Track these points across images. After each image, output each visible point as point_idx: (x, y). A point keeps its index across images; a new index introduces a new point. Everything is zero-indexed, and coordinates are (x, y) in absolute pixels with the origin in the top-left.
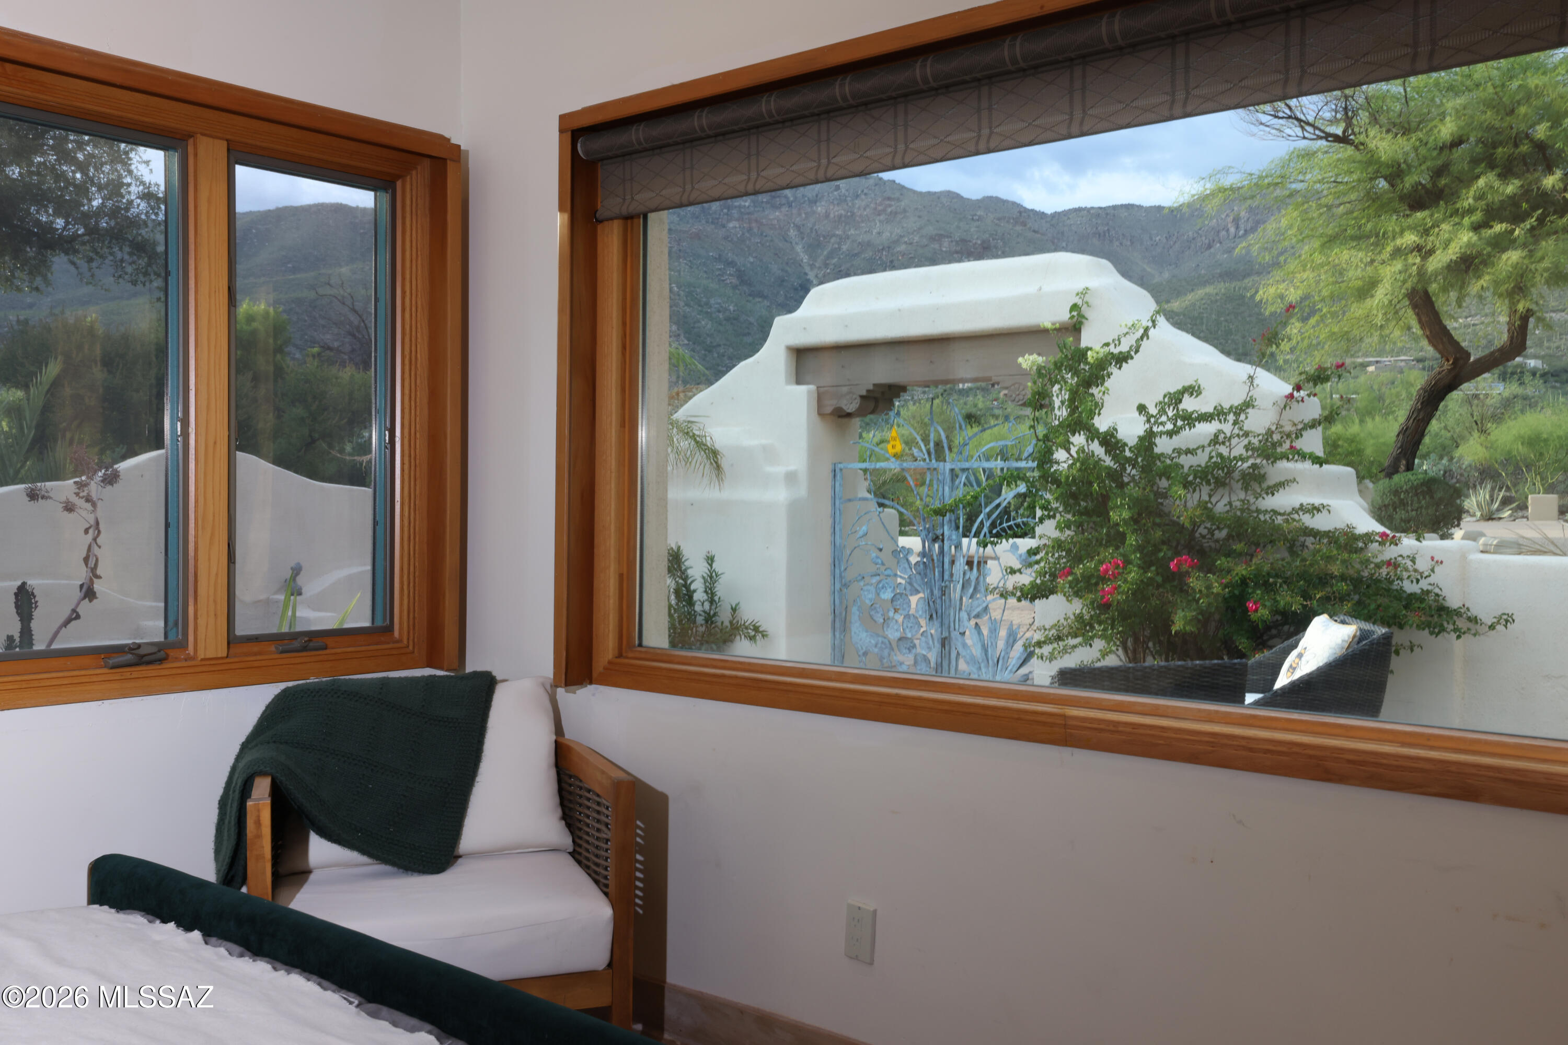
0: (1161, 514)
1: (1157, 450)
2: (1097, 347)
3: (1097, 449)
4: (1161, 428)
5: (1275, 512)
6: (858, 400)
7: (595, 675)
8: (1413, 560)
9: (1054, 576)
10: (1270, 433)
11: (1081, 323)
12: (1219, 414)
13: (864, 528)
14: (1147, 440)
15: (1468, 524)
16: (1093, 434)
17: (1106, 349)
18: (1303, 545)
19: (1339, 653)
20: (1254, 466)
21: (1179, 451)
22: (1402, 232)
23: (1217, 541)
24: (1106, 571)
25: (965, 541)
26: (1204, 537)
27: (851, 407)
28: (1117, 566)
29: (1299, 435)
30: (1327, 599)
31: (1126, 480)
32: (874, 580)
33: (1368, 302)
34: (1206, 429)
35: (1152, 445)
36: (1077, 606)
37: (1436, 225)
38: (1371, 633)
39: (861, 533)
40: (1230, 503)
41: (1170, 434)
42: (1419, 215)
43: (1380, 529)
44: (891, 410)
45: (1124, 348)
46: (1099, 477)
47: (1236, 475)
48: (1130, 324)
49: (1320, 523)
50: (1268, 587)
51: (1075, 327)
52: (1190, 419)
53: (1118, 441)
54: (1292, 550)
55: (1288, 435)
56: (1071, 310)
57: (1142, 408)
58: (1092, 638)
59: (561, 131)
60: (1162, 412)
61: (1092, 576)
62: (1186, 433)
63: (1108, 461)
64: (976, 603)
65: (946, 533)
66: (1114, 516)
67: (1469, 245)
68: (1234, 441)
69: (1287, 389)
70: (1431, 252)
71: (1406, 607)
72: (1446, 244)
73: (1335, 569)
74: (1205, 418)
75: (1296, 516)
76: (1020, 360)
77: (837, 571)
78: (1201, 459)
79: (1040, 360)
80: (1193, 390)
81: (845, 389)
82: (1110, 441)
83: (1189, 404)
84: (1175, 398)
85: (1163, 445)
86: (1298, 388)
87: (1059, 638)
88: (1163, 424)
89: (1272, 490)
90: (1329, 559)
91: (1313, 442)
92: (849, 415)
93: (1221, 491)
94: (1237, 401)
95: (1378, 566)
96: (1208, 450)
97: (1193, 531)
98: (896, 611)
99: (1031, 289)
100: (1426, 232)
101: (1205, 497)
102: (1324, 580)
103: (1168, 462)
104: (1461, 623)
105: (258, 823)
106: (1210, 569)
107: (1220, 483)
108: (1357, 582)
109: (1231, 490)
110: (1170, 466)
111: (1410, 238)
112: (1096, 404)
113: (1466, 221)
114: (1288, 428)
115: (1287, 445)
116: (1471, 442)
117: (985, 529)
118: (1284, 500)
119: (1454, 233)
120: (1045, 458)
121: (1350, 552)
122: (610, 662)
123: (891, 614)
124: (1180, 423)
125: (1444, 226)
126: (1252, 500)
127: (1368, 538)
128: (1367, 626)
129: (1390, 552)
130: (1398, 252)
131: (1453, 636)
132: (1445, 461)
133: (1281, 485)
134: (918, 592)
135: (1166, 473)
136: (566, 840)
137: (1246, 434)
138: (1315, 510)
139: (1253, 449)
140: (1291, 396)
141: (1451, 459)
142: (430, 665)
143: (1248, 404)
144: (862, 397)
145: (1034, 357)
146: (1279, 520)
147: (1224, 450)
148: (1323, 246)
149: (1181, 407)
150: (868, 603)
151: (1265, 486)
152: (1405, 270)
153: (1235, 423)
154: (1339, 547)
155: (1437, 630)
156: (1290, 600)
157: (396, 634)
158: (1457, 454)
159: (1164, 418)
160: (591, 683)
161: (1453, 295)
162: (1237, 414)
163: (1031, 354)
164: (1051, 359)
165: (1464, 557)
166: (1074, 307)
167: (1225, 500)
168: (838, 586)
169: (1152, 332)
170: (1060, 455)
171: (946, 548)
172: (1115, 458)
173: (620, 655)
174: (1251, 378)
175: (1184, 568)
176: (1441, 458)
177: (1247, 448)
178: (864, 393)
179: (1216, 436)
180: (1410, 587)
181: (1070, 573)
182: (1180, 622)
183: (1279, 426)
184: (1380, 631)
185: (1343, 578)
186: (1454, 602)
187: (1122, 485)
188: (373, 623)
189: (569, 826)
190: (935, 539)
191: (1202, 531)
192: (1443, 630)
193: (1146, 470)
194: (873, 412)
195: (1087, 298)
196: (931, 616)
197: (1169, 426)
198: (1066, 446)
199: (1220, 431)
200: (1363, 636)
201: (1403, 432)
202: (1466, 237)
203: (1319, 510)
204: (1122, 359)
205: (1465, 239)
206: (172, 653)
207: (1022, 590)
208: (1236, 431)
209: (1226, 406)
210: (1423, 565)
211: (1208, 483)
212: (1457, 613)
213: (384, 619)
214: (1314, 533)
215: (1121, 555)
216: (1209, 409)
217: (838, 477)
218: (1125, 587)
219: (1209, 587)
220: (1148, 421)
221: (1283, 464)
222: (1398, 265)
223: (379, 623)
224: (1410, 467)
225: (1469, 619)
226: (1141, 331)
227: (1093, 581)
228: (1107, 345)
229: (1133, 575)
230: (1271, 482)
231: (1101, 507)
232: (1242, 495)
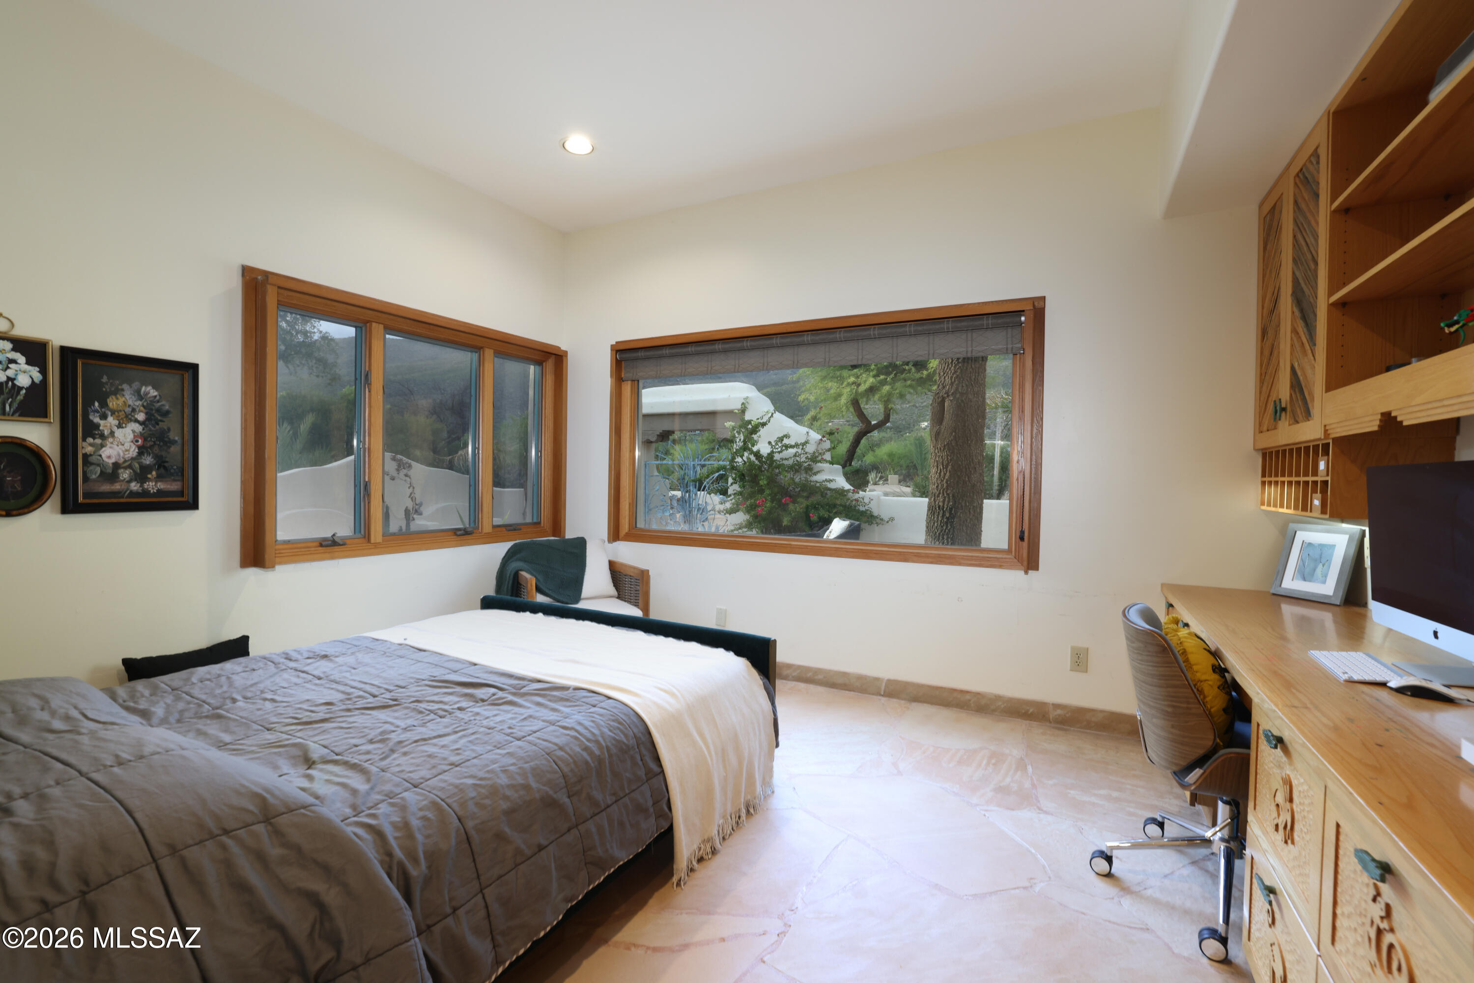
0: (776, 482)
1: (775, 458)
2: (755, 419)
3: (753, 458)
4: (777, 450)
5: (817, 482)
6: (656, 437)
7: (620, 537)
8: (863, 499)
9: (737, 505)
10: (814, 453)
11: (745, 410)
12: (796, 445)
13: (658, 487)
14: (771, 455)
15: (870, 487)
16: (752, 452)
17: (758, 421)
18: (826, 494)
19: (844, 531)
20: (809, 465)
21: (782, 459)
22: (849, 376)
23: (796, 492)
24: (759, 503)
25: (699, 492)
26: (791, 491)
27: (653, 439)
28: (763, 501)
29: (824, 453)
30: (836, 513)
31: (763, 469)
32: (662, 508)
33: (837, 403)
34: (792, 451)
35: (773, 457)
36: (747, 517)
37: (861, 375)
38: (854, 523)
39: (656, 489)
40: (800, 478)
41: (779, 452)
42: (855, 370)
43: (852, 488)
44: (669, 440)
45: (764, 420)
46: (755, 468)
47: (803, 468)
48: (766, 411)
49: (832, 486)
50: (816, 508)
51: (743, 411)
52: (787, 447)
53: (761, 455)
54: (822, 496)
55: (820, 454)
56: (742, 405)
57: (770, 443)
58: (752, 528)
59: (611, 350)
60: (777, 444)
61: (752, 505)
62: (785, 452)
63: (757, 462)
64: (703, 516)
65: (691, 489)
66: (761, 483)
67: (872, 383)
68: (802, 456)
69: (820, 437)
70: (859, 385)
71: (861, 515)
72: (865, 382)
73: (838, 502)
74: (792, 447)
75: (824, 483)
76: (726, 424)
77: (647, 505)
78: (790, 462)
79: (733, 424)
80: (787, 436)
81: (650, 432)
82: (757, 455)
83: (786, 441)
84: (781, 439)
85: (777, 457)
86: (824, 437)
87: (740, 528)
88: (777, 449)
89: (816, 474)
90: (836, 498)
91: (828, 456)
92: (652, 442)
93: (797, 474)
94: (803, 441)
95: (852, 501)
96: (793, 459)
97: (788, 488)
98: (671, 520)
99: (726, 396)
100: (858, 377)
101: (792, 476)
102: (835, 506)
103: (778, 463)
104: (878, 521)
105: (531, 585)
106: (794, 502)
107: (797, 471)
108: (844, 506)
109: (801, 474)
110: (780, 465)
111: (852, 379)
112: (756, 441)
113: (871, 374)
114: (820, 451)
115: (820, 458)
116: (869, 455)
117: (707, 488)
118: (820, 478)
119: (867, 378)
120: (732, 460)
121: (843, 496)
122: (626, 533)
123: (669, 521)
124: (784, 448)
125: (864, 375)
126: (808, 477)
127: (848, 491)
128: (852, 521)
129: (856, 496)
130: (848, 384)
131: (876, 525)
132: (860, 462)
133: (818, 472)
134: (680, 512)
135: (778, 467)
136: (615, 593)
137: (806, 453)
138: (830, 481)
139: (809, 459)
140: (821, 440)
141: (862, 461)
142: (553, 536)
143: (807, 442)
144: (658, 435)
145: (731, 423)
146: (818, 485)
147: (798, 459)
148: (822, 379)
149: (783, 442)
150: (659, 517)
151: (813, 472)
152: (851, 391)
153: (802, 449)
154: (840, 494)
155: (871, 523)
156: (824, 513)
157: (542, 525)
158: (864, 460)
159: (777, 447)
160: (619, 540)
161: (865, 399)
162: (803, 446)
163: (729, 421)
164: (738, 424)
165: (879, 497)
166: (743, 404)
167: (799, 477)
168: (647, 510)
169: (774, 415)
170: (739, 459)
171: (691, 495)
172: (759, 461)
173: (629, 530)
174: (808, 433)
175: (788, 502)
176: (858, 461)
177: (806, 458)
178: (659, 434)
179: (796, 454)
180: (862, 509)
181: (744, 504)
182: (786, 521)
183: (817, 450)
184: (857, 523)
185: (841, 505)
186: (875, 514)
187: (762, 471)
188: (533, 520)
189: (617, 590)
190: (687, 492)
191: (791, 488)
192: (872, 523)
193: (770, 465)
194: (661, 441)
195: (748, 400)
196: (685, 522)
197: (779, 450)
198: (742, 457)
199: (797, 452)
200: (850, 525)
201: (848, 451)
202: (871, 380)
203: (832, 481)
204: (764, 424)
205: (871, 381)
206: (475, 531)
207: (726, 511)
208: (803, 452)
209: (799, 443)
210: (866, 500)
211: (793, 471)
212: (877, 517)
213: (537, 519)
214: (830, 489)
215: (764, 497)
216: (793, 444)
217: (647, 467)
218: (765, 509)
219: (796, 509)
220: (772, 448)
221: (819, 464)
222: (848, 389)
223: (535, 520)
224: (850, 465)
225: (880, 519)
226: (770, 414)
227: (753, 507)
228: (758, 419)
229: (768, 504)
230: (815, 470)
231: (755, 480)
232: (805, 475)
